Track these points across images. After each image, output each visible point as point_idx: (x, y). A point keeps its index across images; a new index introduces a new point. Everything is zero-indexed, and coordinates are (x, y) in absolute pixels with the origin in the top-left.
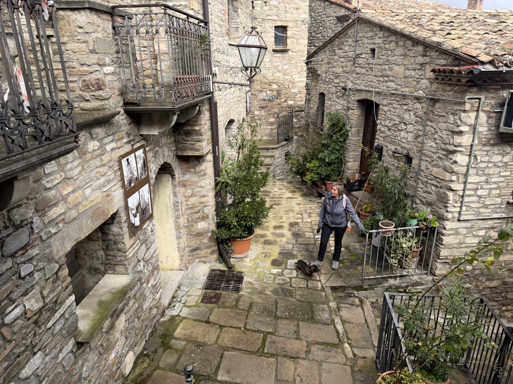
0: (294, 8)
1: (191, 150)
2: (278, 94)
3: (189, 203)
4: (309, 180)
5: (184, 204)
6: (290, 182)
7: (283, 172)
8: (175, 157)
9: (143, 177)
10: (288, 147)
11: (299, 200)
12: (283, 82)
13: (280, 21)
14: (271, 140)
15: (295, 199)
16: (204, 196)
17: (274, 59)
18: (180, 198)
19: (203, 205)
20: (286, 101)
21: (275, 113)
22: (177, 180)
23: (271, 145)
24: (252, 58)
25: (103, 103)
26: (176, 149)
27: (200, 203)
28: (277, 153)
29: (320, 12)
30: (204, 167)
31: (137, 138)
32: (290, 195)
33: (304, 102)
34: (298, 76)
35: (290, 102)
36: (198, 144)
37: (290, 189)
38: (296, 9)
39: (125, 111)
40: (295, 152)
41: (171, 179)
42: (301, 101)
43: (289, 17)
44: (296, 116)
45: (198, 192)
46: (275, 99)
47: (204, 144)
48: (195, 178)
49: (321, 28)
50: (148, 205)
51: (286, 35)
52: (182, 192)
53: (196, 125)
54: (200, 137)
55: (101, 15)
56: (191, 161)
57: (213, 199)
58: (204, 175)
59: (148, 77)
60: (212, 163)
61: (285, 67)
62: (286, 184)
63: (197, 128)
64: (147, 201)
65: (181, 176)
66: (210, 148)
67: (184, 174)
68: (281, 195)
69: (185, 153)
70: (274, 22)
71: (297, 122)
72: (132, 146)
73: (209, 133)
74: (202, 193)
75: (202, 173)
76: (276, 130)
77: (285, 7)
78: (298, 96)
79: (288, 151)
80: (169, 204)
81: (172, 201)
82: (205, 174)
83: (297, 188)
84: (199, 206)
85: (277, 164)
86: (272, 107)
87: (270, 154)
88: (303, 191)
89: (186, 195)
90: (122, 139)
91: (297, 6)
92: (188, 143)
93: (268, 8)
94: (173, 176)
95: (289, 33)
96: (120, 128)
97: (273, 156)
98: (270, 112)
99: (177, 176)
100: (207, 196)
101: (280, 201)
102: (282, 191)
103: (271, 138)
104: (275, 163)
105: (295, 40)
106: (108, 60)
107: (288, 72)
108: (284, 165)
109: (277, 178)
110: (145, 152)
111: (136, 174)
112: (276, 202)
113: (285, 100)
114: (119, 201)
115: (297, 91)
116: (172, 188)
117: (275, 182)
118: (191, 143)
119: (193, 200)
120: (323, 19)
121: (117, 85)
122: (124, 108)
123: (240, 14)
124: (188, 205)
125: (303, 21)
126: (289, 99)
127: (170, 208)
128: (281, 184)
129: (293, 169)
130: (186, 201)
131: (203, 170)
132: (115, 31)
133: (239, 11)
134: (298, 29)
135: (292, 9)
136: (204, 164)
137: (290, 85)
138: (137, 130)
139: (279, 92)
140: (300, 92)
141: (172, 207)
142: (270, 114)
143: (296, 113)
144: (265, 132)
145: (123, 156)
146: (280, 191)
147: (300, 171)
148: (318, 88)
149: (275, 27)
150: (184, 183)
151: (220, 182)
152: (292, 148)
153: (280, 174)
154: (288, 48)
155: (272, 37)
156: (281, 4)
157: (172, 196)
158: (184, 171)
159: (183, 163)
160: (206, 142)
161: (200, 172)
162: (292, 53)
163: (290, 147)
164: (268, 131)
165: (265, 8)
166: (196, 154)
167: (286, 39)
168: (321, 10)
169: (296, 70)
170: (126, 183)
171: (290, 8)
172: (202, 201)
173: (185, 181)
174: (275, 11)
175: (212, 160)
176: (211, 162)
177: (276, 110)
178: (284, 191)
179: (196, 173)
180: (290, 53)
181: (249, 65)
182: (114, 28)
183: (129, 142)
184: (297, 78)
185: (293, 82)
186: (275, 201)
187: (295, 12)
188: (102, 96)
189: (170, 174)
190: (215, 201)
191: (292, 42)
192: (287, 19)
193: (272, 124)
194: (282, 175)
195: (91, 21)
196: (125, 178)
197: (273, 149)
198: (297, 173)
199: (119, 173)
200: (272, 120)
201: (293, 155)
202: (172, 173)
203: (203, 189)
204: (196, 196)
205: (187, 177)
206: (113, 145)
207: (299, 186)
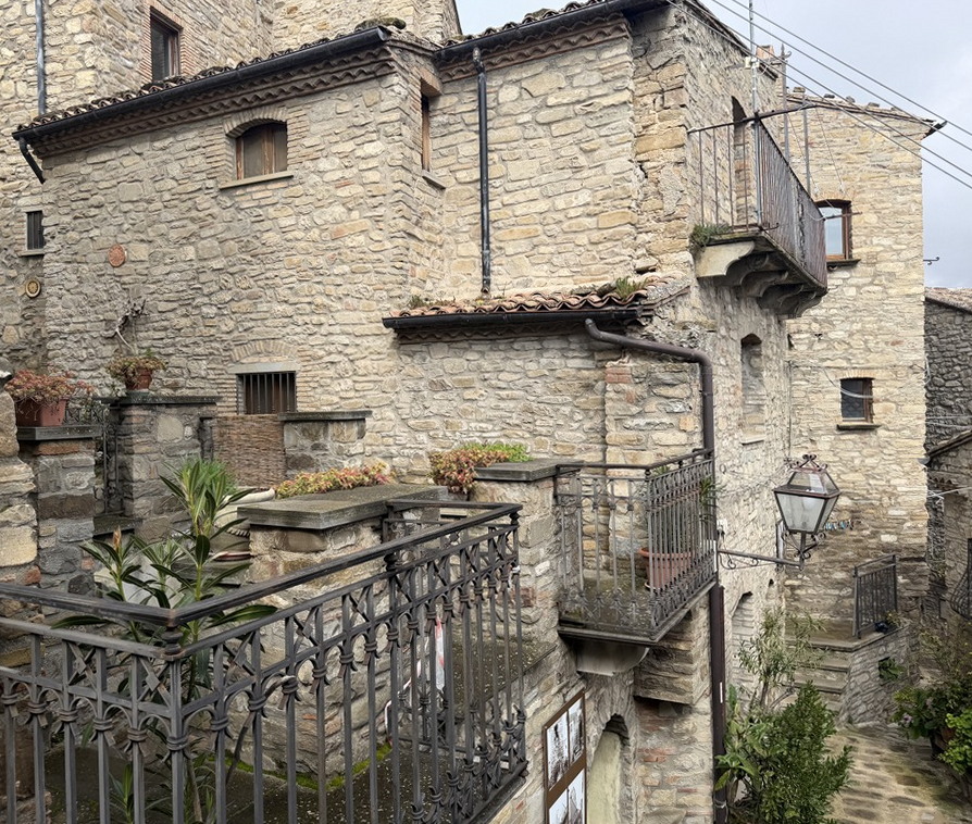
0: (887, 343)
1: (665, 688)
2: (853, 518)
3: (653, 802)
4: (958, 762)
5: (642, 804)
6: (897, 748)
7: (874, 710)
8: (631, 699)
9: (576, 759)
10: (886, 645)
11: (929, 813)
12: (865, 492)
13: (854, 368)
14: (839, 625)
15: (918, 808)
16: (688, 792)
17: (842, 446)
18: (637, 789)
19: (684, 811)
20: (875, 534)
21: (847, 560)
22: (632, 749)
23: (840, 639)
24: (806, 514)
25: (530, 629)
26: (634, 683)
27: (679, 806)
28: (857, 661)
29: (954, 336)
30: (691, 725)
31: (573, 678)
32: (900, 790)
33: (924, 540)
34: (903, 481)
35: (886, 538)
36: (682, 679)
37: (901, 770)
38: (893, 344)
39: (560, 635)
40: (908, 658)
41: (619, 746)
42: (918, 535)
43: (875, 359)
44: (905, 571)
45: (675, 779)
46: (848, 529)
47: (695, 679)
48: (669, 748)
49: (958, 368)
50: (580, 817)
51: (868, 397)
52: (639, 774)
53: (680, 641)
54: (688, 665)
55: (540, 484)
56: (663, 711)
57: (707, 801)
58: (689, 743)
59: (590, 536)
60: (709, 717)
61: (870, 461)
62: (886, 752)
63: (682, 646)
64: (579, 807)
65: (639, 738)
66: (707, 684)
67: (645, 735)
68: (877, 786)
69: (653, 695)
70: (839, 372)
71: (907, 584)
72: (564, 696)
73: (705, 654)
74: (683, 784)
75: (686, 738)
76: (853, 601)
77: (866, 342)
78: (909, 524)
79: (887, 655)
80: (611, 800)
81: (617, 793)
82: (692, 741)
83: (923, 771)
84: (675, 812)
85: (858, 689)
86: (838, 547)
87: (836, 662)
88: (938, 783)
89: (648, 781)
90: (549, 688)
91: (895, 338)
92: (660, 673)
93: (825, 345)
94: (624, 739)
95: (877, 392)
96: (550, 667)
97: (846, 671)
98: (833, 558)
99: (632, 739)
100: (695, 791)
101: (873, 805)
102: (877, 773)
103: (838, 618)
104: (853, 685)
105: (893, 405)
106: (542, 552)
107: (877, 471)
108: (876, 693)
109: (860, 725)
110: (583, 707)
111: (566, 754)
112: (862, 808)
113: (872, 532)
114: (536, 814)
115: (904, 513)
116: (620, 766)
117: (854, 740)
118: (668, 674)
119: (663, 797)
120: (962, 350)
121: (552, 589)
122: (559, 628)
123: (765, 380)
124: (651, 806)
125: (911, 367)
126: (882, 530)
127: (612, 808)
128: (873, 748)
129: (906, 716)
130: (647, 796)
131: (687, 730)
132: (557, 501)
133: (764, 374)
134: (899, 384)
135: (882, 345)
136: (691, 717)
137: (886, 500)
138: (574, 665)
139: (856, 514)
140: (912, 517)
141: (618, 807)
142: (834, 561)
143: (905, 563)
144: (823, 602)
145: (549, 724)
146: (871, 771)
147: (927, 726)
148: (963, 525)
149: (842, 381)
150: (647, 755)
151: (726, 767)
152: (897, 648)
153: (868, 715)
154: (875, 422)
155: (837, 400)
156: (855, 337)
157: (618, 783)
158: (647, 728)
159: (646, 712)
160: (699, 674)
161: (683, 734)
162: (887, 433)
163: (891, 646)
164: (831, 601)
165: (817, 346)
166: (677, 699)
167: (870, 404)
168: (955, 332)
169: (898, 468)
170: (550, 775)
171: (878, 343)
172: (681, 801)
173: (647, 751)
174: (840, 349)
175: (709, 711)
176: (706, 714)
177: (850, 553)
178: (883, 773)
179: (671, 736)
180: (881, 432)
181: (798, 526)
182: (555, 497)
183: (560, 691)
184: (901, 484)
185: (893, 494)
186: (859, 802)
187: (890, 349)
188: (529, 617)
189: (619, 734)
190: (713, 806)
191: (886, 411)
192: (869, 365)
193: (841, 584)
194: (871, 719)
195: (527, 499)
196: (550, 766)
197: (845, 650)
198: (919, 729)
199: (540, 757)
200: (840, 575)
201: (900, 668)
202: (623, 733)
203: (686, 774)
204: (669, 787)
205: (653, 741)
206: (537, 703)
207: (924, 765)
